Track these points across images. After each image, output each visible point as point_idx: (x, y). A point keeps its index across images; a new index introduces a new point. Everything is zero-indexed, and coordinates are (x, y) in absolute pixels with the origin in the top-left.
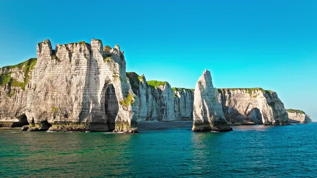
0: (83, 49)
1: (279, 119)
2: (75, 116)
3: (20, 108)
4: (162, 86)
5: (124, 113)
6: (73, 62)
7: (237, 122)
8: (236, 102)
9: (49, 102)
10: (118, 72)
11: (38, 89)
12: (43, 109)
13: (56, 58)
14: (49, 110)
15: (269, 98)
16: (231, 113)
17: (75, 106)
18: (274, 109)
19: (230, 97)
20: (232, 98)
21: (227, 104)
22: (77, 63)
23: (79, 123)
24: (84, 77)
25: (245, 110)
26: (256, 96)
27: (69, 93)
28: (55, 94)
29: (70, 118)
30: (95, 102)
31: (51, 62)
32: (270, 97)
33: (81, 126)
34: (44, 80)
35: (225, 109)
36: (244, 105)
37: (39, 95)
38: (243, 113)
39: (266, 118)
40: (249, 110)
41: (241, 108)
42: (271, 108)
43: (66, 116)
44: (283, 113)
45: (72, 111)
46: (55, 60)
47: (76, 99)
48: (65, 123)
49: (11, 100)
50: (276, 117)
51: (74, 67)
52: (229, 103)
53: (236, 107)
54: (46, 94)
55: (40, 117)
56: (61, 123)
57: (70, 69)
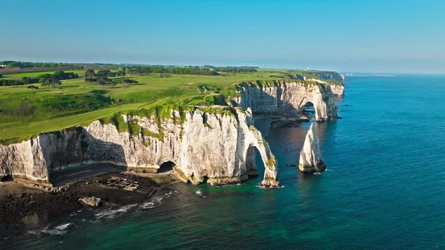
0: (232, 121)
1: (331, 114)
2: (230, 172)
3: (161, 158)
4: (236, 99)
5: (270, 171)
6: (225, 130)
7: (291, 117)
8: (290, 96)
9: (208, 162)
10: (261, 139)
11: (195, 151)
12: (204, 168)
13: (208, 126)
14: (209, 168)
15: (324, 93)
16: (285, 107)
17: (230, 165)
18: (328, 106)
19: (285, 90)
20: (287, 92)
21: (282, 98)
22: (229, 131)
23: (233, 177)
24: (235, 143)
25: (299, 104)
26: (311, 91)
27: (223, 155)
28: (212, 155)
29: (226, 174)
30: (242, 160)
31: (204, 129)
32: (325, 91)
33: (235, 179)
34: (199, 144)
35: (280, 103)
36: (298, 99)
37: (197, 155)
38: (297, 108)
39: (319, 114)
40: (303, 104)
41: (295, 102)
42: (325, 105)
43: (223, 173)
44: (334, 106)
45: (227, 168)
46: (207, 127)
47: (230, 159)
48: (223, 177)
49: (148, 148)
50: (329, 112)
51: (225, 134)
52: (284, 97)
53: (291, 101)
54: (204, 155)
55: (202, 173)
56: (220, 177)
57: (221, 136)
